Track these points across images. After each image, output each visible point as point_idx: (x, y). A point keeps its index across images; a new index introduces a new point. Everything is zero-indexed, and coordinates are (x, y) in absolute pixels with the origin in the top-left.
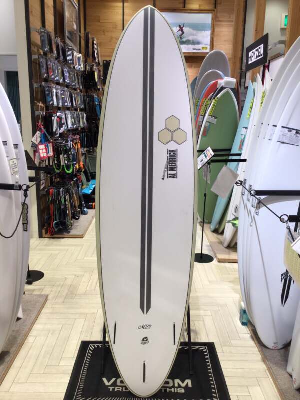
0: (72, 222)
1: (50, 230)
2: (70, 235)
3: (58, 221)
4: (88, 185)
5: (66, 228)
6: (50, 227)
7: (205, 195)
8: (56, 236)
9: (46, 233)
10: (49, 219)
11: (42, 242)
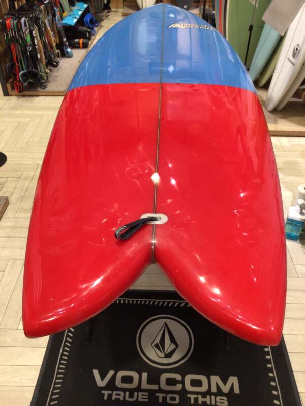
0: (48, 71)
1: (16, 84)
2: (46, 92)
3: (26, 71)
4: (71, 11)
5: (39, 81)
6: (16, 79)
8: (25, 93)
9: (13, 89)
10: (13, 66)
11: (8, 102)
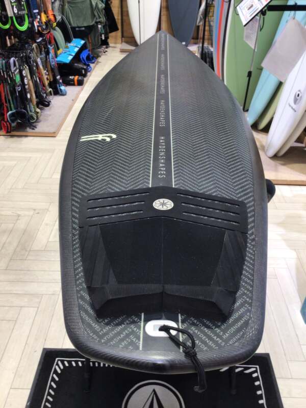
2: (36, 133)
3: (14, 111)
4: (67, 47)
5: (29, 121)
6: (4, 119)
7: (250, 74)
8: (13, 133)
10: (1, 106)
